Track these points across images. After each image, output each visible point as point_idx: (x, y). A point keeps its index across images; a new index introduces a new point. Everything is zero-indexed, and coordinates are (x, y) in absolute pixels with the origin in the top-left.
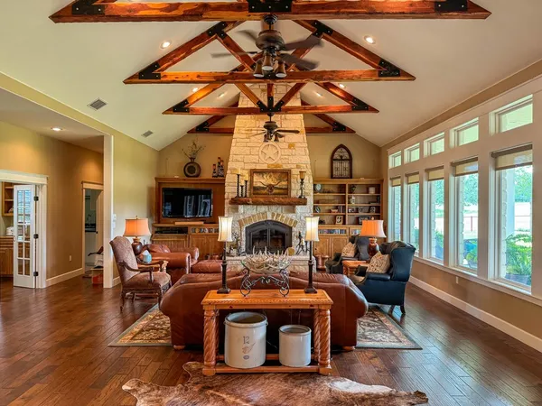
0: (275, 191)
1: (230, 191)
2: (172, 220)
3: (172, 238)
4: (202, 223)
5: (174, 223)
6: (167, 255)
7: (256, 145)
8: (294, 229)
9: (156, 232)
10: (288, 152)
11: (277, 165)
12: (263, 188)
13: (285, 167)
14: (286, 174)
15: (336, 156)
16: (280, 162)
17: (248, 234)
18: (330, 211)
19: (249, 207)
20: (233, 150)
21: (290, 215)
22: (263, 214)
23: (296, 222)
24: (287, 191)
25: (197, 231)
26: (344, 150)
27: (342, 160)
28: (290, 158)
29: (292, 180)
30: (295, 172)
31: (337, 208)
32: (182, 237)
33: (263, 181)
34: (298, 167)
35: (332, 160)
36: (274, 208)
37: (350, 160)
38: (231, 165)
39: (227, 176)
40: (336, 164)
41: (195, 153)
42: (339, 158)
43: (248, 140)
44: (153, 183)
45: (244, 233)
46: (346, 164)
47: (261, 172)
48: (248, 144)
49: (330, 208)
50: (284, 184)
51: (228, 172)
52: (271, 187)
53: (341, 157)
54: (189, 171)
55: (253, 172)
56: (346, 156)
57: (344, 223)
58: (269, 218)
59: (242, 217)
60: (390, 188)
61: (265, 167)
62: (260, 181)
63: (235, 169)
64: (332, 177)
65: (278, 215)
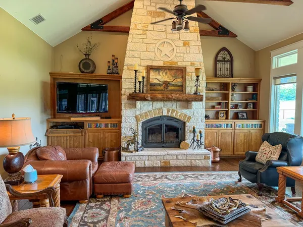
0: (171, 88)
1: (127, 87)
2: (67, 115)
3: (68, 133)
4: (98, 118)
5: (69, 118)
6: (63, 164)
7: (152, 41)
8: (188, 124)
9: (52, 127)
10: (183, 49)
11: (172, 63)
12: (160, 85)
13: (180, 64)
14: (181, 71)
15: (219, 58)
16: (175, 60)
17: (144, 129)
18: (213, 107)
19: (146, 103)
20: (130, 46)
21: (185, 111)
22: (159, 109)
23: (190, 118)
24: (182, 88)
25: (93, 126)
26: (226, 53)
27: (224, 61)
28: (185, 56)
29: (187, 77)
30: (190, 70)
31: (219, 104)
32: (78, 132)
33: (159, 77)
34: (192, 64)
35: (216, 61)
36: (169, 104)
37: (231, 61)
38: (127, 61)
39: (124, 72)
40: (219, 65)
41: (90, 50)
42: (221, 59)
43: (144, 37)
44: (48, 79)
45: (140, 128)
46: (228, 65)
47: (158, 69)
48: (145, 41)
49: (214, 104)
50: (179, 81)
51: (125, 68)
52: (167, 84)
53: (224, 58)
54: (84, 67)
55: (150, 68)
56: (228, 58)
57: (227, 118)
58: (165, 114)
59: (138, 113)
60: (273, 87)
61: (161, 64)
62: (156, 77)
63: (131, 65)
64: (216, 76)
65: (173, 111)
